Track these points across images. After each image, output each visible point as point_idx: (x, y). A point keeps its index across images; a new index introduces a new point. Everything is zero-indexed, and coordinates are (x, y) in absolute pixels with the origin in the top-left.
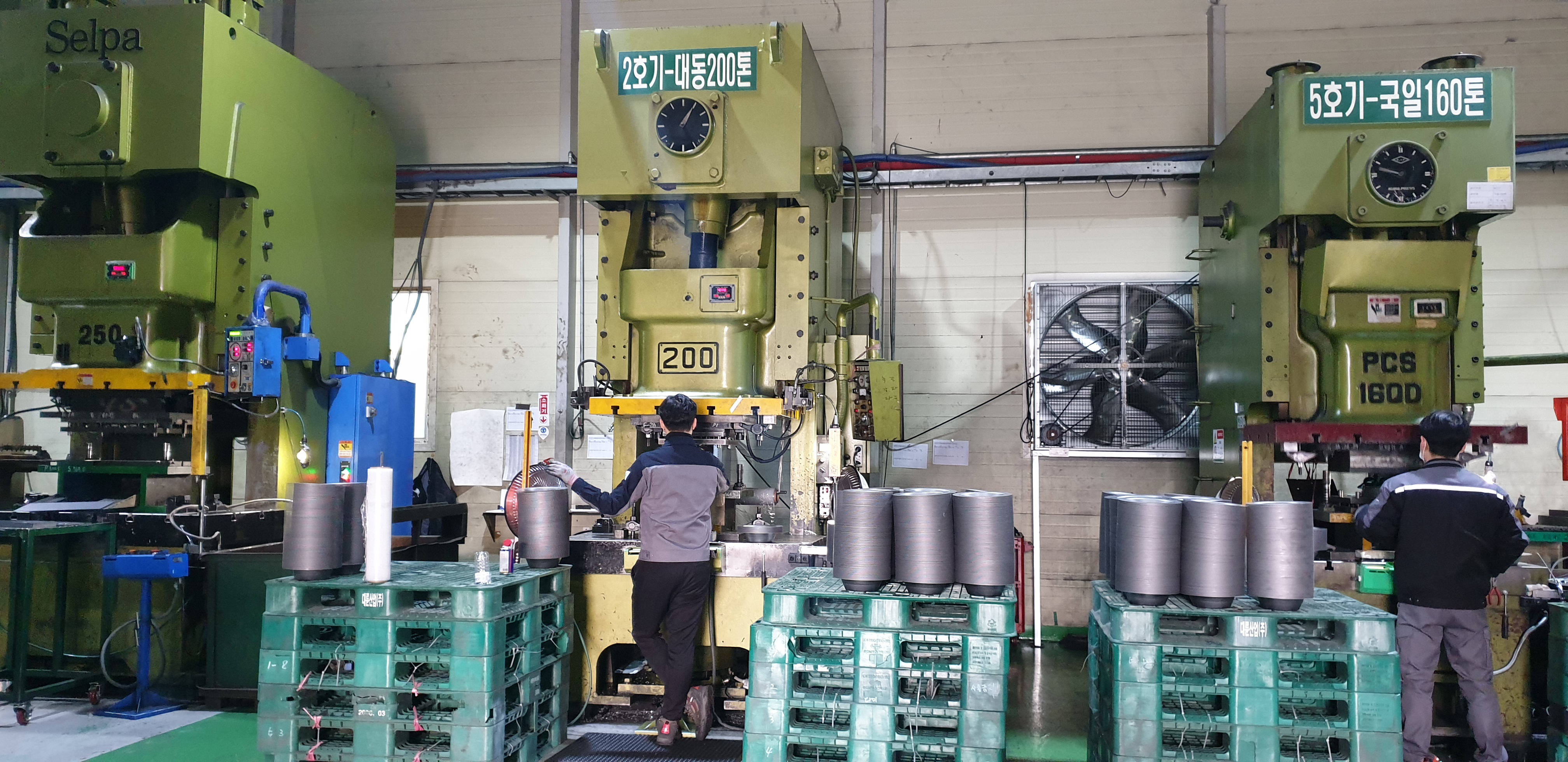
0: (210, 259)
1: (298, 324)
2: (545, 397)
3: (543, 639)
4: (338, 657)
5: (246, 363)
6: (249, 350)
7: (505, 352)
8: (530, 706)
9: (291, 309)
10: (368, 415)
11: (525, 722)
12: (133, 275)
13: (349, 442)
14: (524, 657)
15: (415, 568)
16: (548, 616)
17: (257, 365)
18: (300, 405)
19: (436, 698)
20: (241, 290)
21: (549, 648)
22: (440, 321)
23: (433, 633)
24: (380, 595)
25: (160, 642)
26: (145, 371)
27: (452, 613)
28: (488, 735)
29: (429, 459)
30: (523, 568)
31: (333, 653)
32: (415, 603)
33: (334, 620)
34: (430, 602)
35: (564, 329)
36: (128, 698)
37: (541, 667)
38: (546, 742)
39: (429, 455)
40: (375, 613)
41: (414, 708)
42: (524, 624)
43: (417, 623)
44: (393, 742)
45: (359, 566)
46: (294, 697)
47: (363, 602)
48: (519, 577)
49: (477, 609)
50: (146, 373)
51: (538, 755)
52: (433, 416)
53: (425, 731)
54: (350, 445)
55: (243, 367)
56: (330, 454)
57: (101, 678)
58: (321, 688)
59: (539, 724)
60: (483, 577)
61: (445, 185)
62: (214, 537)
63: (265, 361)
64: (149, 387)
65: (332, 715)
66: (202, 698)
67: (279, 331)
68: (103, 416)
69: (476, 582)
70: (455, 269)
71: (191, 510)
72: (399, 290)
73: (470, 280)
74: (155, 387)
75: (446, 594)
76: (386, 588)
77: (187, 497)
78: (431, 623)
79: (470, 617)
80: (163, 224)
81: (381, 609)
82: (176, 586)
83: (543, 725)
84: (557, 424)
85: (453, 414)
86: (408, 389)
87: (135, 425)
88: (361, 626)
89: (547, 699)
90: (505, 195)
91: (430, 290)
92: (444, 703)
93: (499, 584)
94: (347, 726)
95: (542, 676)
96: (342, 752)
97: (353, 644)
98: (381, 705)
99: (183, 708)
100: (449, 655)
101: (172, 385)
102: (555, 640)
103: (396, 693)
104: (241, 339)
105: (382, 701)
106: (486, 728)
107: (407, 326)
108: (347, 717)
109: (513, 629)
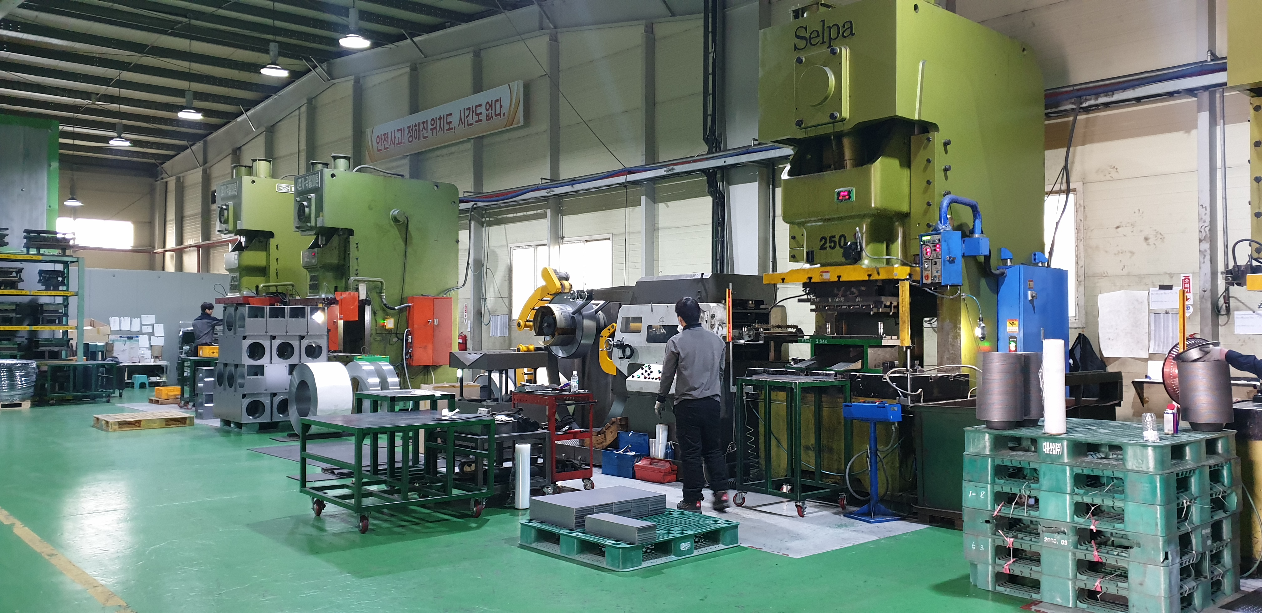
0: (905, 182)
1: (971, 227)
2: (1187, 278)
3: (1211, 495)
4: (1025, 492)
5: (936, 260)
6: (938, 250)
7: (1146, 239)
8: (1203, 554)
9: (966, 215)
10: (1030, 298)
11: (1198, 568)
12: (853, 198)
13: (1016, 321)
14: (1194, 510)
15: (1084, 425)
16: (1215, 475)
17: (944, 261)
18: (976, 291)
19: (1109, 536)
20: (929, 204)
21: (1218, 504)
22: (1086, 217)
23: (1104, 480)
24: (1059, 445)
25: (884, 468)
26: (864, 266)
27: (1124, 464)
28: (1164, 574)
29: (1080, 334)
30: (1186, 430)
31: (1020, 489)
32: (1088, 453)
33: (1020, 462)
34: (1101, 454)
35: (1206, 214)
36: (865, 507)
37: (1212, 521)
38: (1219, 589)
39: (1080, 331)
40: (1054, 459)
41: (1093, 542)
42: (1193, 480)
43: (1092, 471)
44: (1075, 568)
45: (1037, 420)
46: (991, 521)
47: (1044, 450)
48: (1184, 438)
49: (1148, 463)
50: (864, 269)
51: (1213, 600)
52: (1082, 298)
53: (1101, 563)
54: (1017, 323)
55: (934, 263)
56: (1001, 329)
57: (846, 490)
58: (1013, 516)
59: (1213, 573)
60: (1151, 435)
61: (1086, 100)
62: (918, 392)
63: (950, 258)
64: (867, 278)
65: (1022, 539)
66: (916, 514)
67: (959, 233)
68: (837, 300)
69: (1145, 439)
70: (1097, 172)
71: (899, 372)
72: (1051, 193)
73: (1112, 179)
74: (871, 278)
75: (1116, 448)
76: (1063, 439)
77: (897, 363)
78: (1105, 472)
79: (1141, 469)
80: (872, 159)
81: (1060, 456)
82: (893, 428)
83: (1216, 573)
84: (1201, 302)
85: (1099, 296)
86: (1061, 276)
87: (858, 307)
88: (1043, 469)
89: (1218, 550)
90: (1143, 101)
91: (1075, 191)
92: (1117, 541)
93: (1167, 443)
94: (1035, 549)
95: (1212, 528)
96: (1031, 570)
97: (1037, 483)
98: (1063, 535)
99: (902, 519)
100: (1124, 500)
101: (883, 276)
102: (1223, 497)
103: (1076, 527)
104: (931, 242)
105: (1064, 533)
106: (1162, 568)
107: (1057, 223)
108: (1034, 542)
109: (1182, 483)
